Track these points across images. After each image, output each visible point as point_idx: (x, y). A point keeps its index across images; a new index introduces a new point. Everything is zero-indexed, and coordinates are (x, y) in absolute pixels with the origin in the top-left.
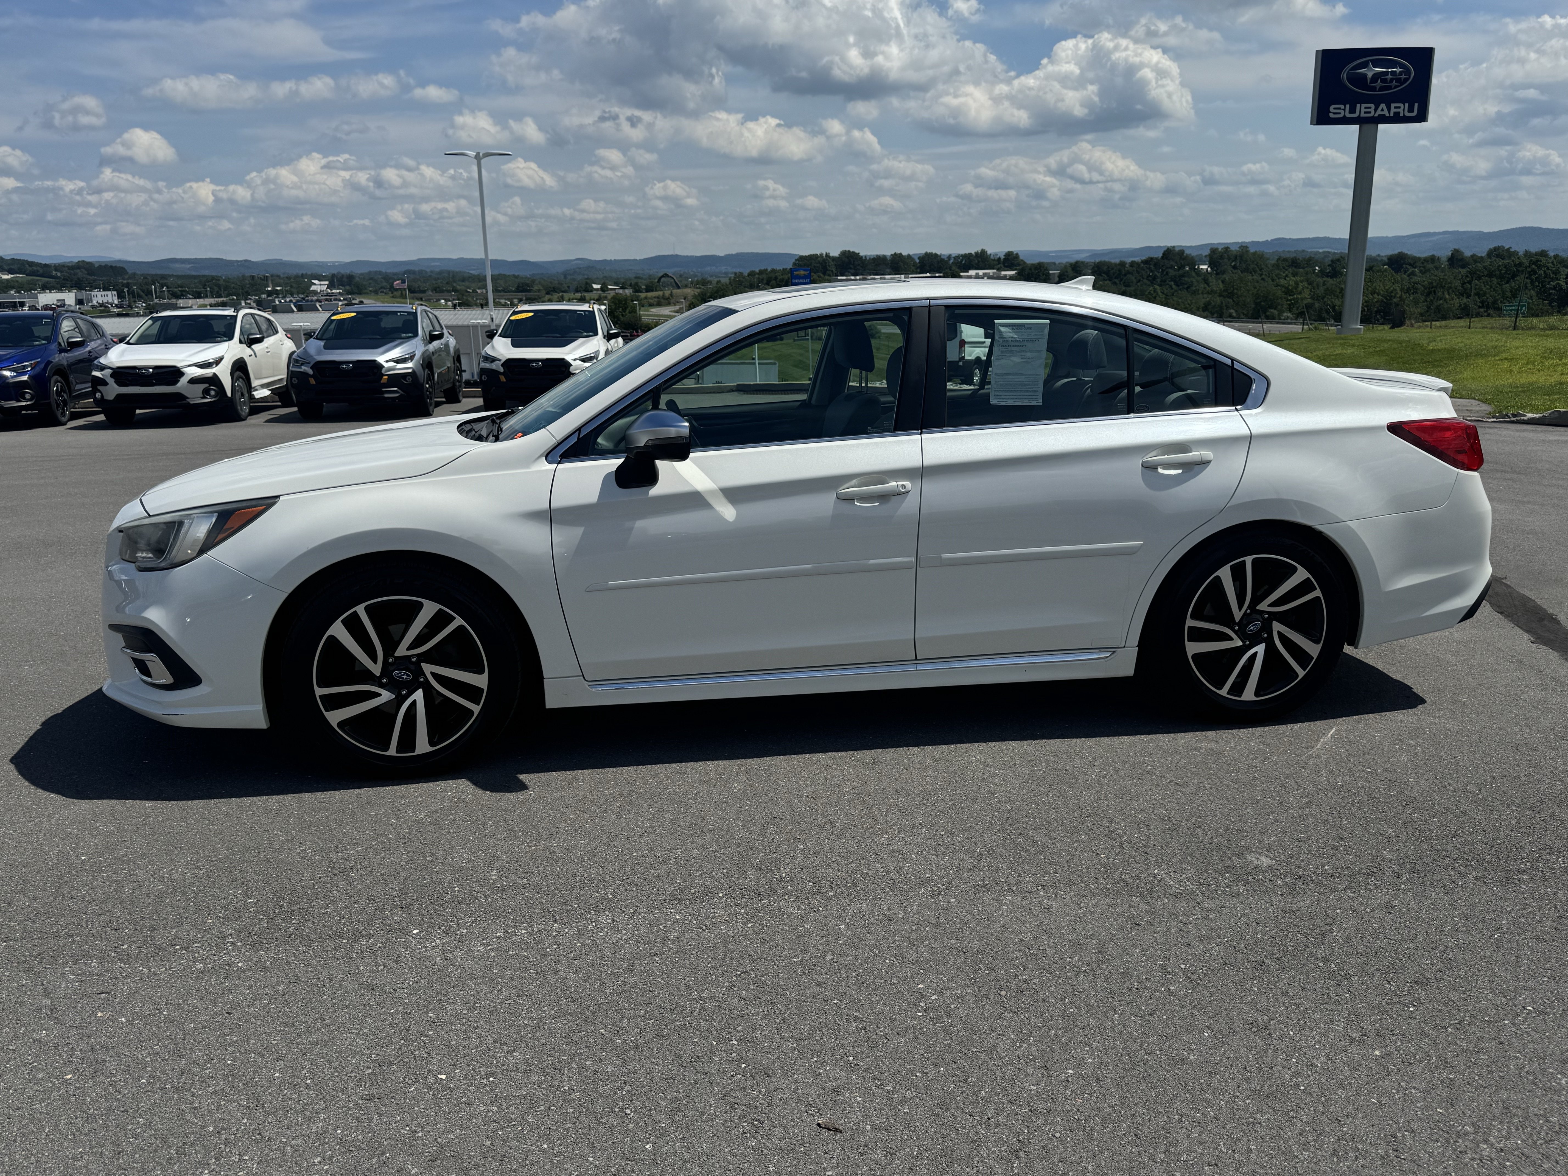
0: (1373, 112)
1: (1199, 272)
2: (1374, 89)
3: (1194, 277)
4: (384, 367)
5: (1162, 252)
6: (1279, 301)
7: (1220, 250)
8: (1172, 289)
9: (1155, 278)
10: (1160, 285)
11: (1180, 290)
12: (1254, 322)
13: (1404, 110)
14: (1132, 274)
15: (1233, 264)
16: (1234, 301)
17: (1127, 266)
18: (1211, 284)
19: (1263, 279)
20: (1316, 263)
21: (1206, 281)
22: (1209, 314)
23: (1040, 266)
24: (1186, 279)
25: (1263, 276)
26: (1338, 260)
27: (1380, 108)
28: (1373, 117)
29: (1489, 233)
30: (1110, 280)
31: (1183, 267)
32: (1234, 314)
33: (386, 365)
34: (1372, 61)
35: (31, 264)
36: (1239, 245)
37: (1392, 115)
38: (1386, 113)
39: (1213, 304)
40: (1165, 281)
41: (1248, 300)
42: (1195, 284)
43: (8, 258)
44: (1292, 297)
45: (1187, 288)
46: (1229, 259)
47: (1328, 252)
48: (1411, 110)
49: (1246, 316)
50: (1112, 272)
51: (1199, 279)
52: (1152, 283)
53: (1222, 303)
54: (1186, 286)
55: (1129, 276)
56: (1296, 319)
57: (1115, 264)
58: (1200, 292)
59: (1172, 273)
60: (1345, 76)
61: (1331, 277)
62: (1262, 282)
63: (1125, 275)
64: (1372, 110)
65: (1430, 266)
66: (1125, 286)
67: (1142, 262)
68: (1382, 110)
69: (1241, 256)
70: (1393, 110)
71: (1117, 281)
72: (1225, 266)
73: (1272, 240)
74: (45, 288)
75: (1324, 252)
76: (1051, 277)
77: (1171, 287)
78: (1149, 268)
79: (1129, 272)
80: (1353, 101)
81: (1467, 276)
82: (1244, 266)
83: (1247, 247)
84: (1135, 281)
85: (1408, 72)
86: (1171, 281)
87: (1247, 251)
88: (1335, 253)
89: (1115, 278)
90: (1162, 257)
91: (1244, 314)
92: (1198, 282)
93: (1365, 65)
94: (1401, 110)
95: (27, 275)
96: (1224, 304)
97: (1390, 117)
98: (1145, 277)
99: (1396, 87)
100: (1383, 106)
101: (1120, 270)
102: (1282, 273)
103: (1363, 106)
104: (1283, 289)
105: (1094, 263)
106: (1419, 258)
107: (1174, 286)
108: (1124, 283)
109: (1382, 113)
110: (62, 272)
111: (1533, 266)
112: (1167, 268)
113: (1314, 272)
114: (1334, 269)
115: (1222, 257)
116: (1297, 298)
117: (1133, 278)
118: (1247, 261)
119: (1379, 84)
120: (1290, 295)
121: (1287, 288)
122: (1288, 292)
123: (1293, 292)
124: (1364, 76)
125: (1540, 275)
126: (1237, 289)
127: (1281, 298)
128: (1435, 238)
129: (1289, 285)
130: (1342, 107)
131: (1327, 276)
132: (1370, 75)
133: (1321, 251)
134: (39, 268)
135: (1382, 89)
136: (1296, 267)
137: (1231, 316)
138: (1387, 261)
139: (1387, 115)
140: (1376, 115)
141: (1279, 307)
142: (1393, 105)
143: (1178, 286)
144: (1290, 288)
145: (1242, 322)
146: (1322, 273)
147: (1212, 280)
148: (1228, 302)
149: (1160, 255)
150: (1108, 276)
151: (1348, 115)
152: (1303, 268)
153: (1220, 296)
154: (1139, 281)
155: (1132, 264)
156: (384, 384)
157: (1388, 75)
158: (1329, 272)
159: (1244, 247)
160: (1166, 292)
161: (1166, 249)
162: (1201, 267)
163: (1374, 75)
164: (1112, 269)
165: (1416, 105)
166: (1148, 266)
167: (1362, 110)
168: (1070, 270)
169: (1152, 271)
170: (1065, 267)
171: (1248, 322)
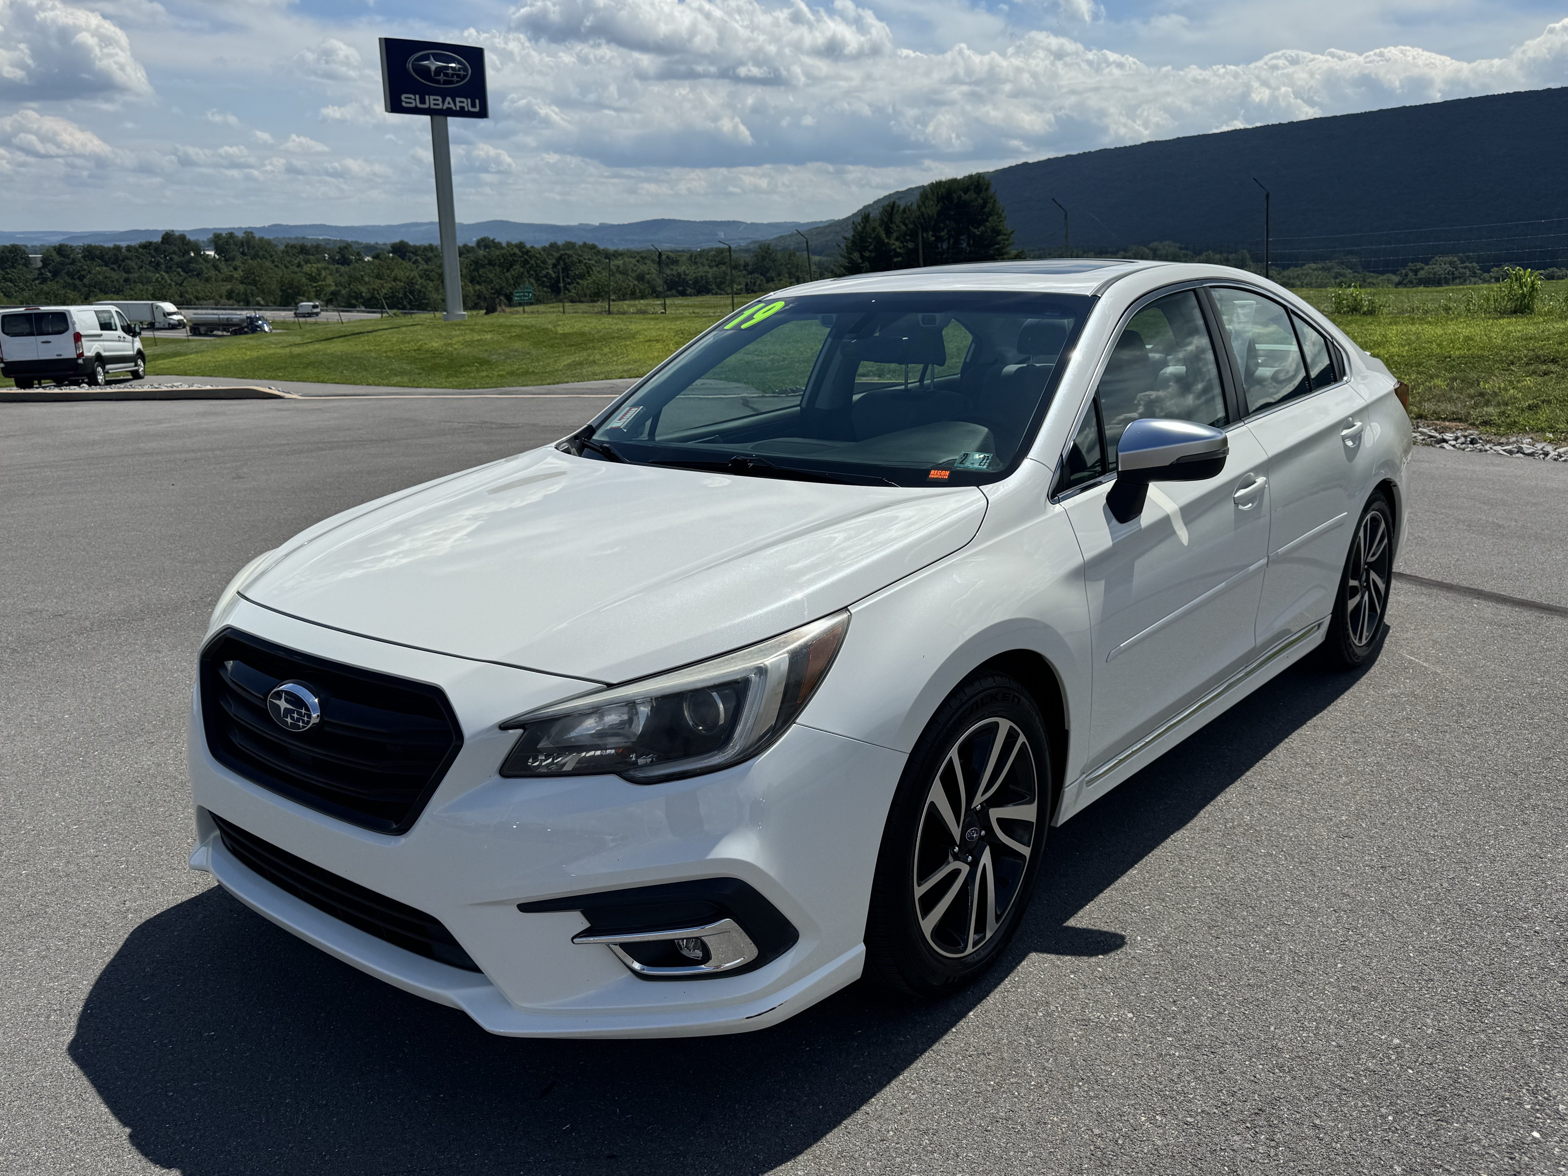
0: (441, 104)
1: (206, 258)
2: (438, 82)
3: (201, 263)
5: (161, 236)
6: (305, 288)
7: (224, 235)
8: (181, 276)
9: (158, 264)
10: (167, 272)
11: (190, 276)
12: (284, 310)
13: (467, 105)
14: (131, 259)
15: (241, 250)
16: (257, 288)
17: (123, 250)
18: (222, 271)
19: (276, 266)
20: (324, 250)
21: (216, 268)
22: (235, 302)
23: (15, 249)
24: (194, 265)
25: (276, 263)
26: (346, 248)
27: (446, 102)
28: (442, 109)
29: (469, 225)
30: (106, 266)
31: (187, 253)
32: (262, 302)
34: (433, 54)
36: (244, 231)
37: (458, 108)
38: (452, 106)
39: (237, 291)
40: (171, 268)
41: (273, 287)
42: (205, 271)
44: (316, 284)
45: (198, 275)
46: (236, 245)
47: (329, 240)
48: (473, 106)
49: (275, 303)
50: (106, 256)
51: (209, 265)
52: (157, 269)
53: (246, 291)
54: (195, 273)
55: (129, 262)
56: (327, 306)
57: (109, 249)
58: (213, 279)
59: (176, 259)
60: (410, 66)
61: (342, 264)
62: (276, 269)
63: (123, 260)
64: (440, 102)
65: (430, 254)
66: (126, 272)
67: (140, 246)
68: (449, 103)
69: (248, 243)
70: (458, 104)
71: (115, 267)
72: (234, 253)
73: (269, 227)
75: (324, 240)
76: (32, 262)
77: (179, 273)
78: (150, 254)
79: (126, 258)
80: (423, 92)
81: (471, 265)
82: (253, 252)
83: (252, 233)
84: (136, 267)
85: (465, 69)
86: (178, 267)
87: (254, 237)
88: (335, 241)
89: (113, 263)
90: (162, 242)
91: (272, 302)
92: (208, 269)
93: (426, 57)
94: (465, 105)
96: (248, 291)
97: (456, 111)
98: (148, 263)
99: (458, 82)
100: (449, 99)
101: (116, 255)
102: (293, 260)
103: (432, 97)
104: (307, 277)
105: (83, 247)
106: (419, 247)
107: (182, 273)
108: (124, 269)
109: (449, 106)
111: (526, 257)
112: (170, 254)
113: (325, 260)
114: (343, 256)
115: (227, 243)
116: (322, 285)
117: (134, 264)
118: (255, 247)
119: (442, 78)
120: (315, 282)
121: (310, 275)
122: (312, 279)
123: (316, 279)
124: (428, 69)
125: (532, 264)
126: (258, 276)
127: (307, 285)
128: (423, 228)
129: (312, 272)
130: (413, 97)
131: (338, 263)
132: (433, 68)
133: (321, 238)
135: (445, 82)
136: (306, 254)
137: (258, 304)
138: (391, 249)
139: (454, 108)
140: (445, 108)
141: (306, 294)
142: (458, 99)
143: (186, 273)
144: (313, 274)
145: (273, 310)
146: (332, 260)
147: (222, 265)
148: (253, 290)
149: (160, 240)
150: (103, 261)
151: (419, 105)
152: (313, 255)
153: (242, 283)
154: (141, 267)
155: (129, 248)
157: (448, 70)
158: (339, 260)
159: (249, 234)
160: (174, 279)
161: (164, 233)
162: (208, 253)
163: (436, 68)
164: (107, 254)
165: (477, 101)
166: (148, 251)
167: (432, 101)
168: (54, 254)
169: (153, 256)
170: (48, 250)
171: (279, 310)
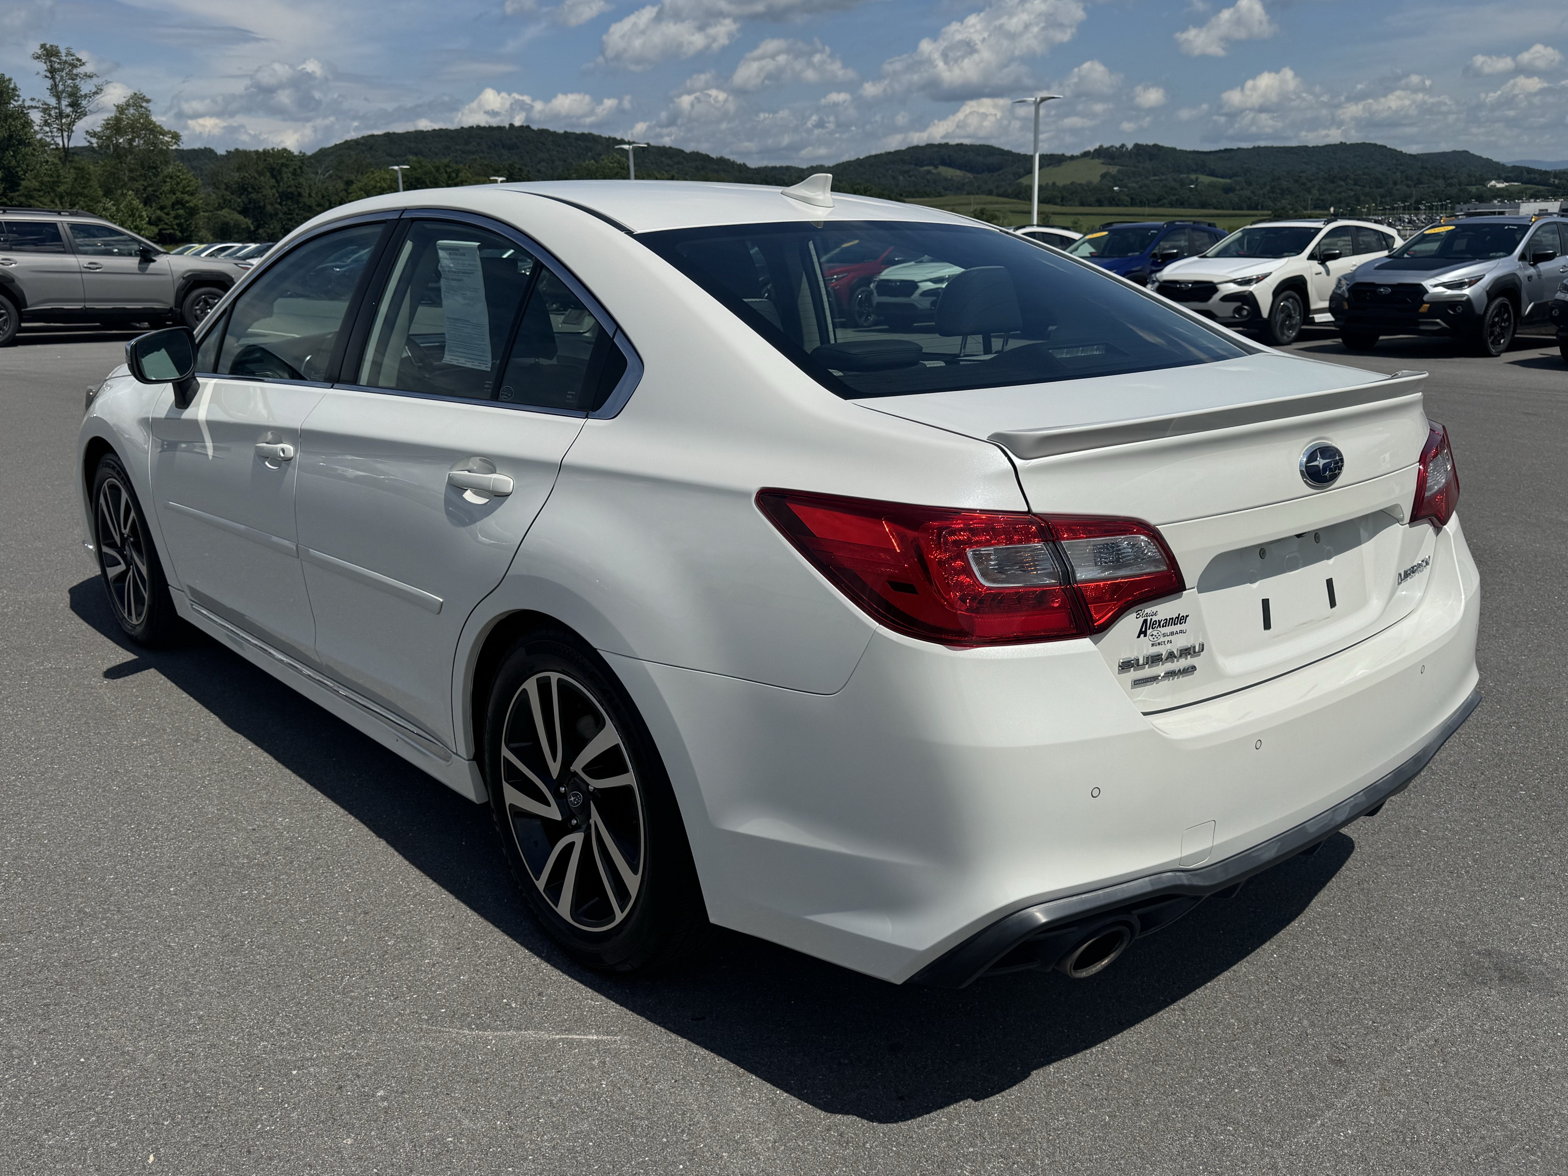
4: (1427, 292)
33: (1432, 290)
35: (1530, 171)
43: (1510, 165)
74: (1535, 196)
95: (1522, 183)
110: (1560, 179)
134: (1537, 176)
156: (1423, 313)
